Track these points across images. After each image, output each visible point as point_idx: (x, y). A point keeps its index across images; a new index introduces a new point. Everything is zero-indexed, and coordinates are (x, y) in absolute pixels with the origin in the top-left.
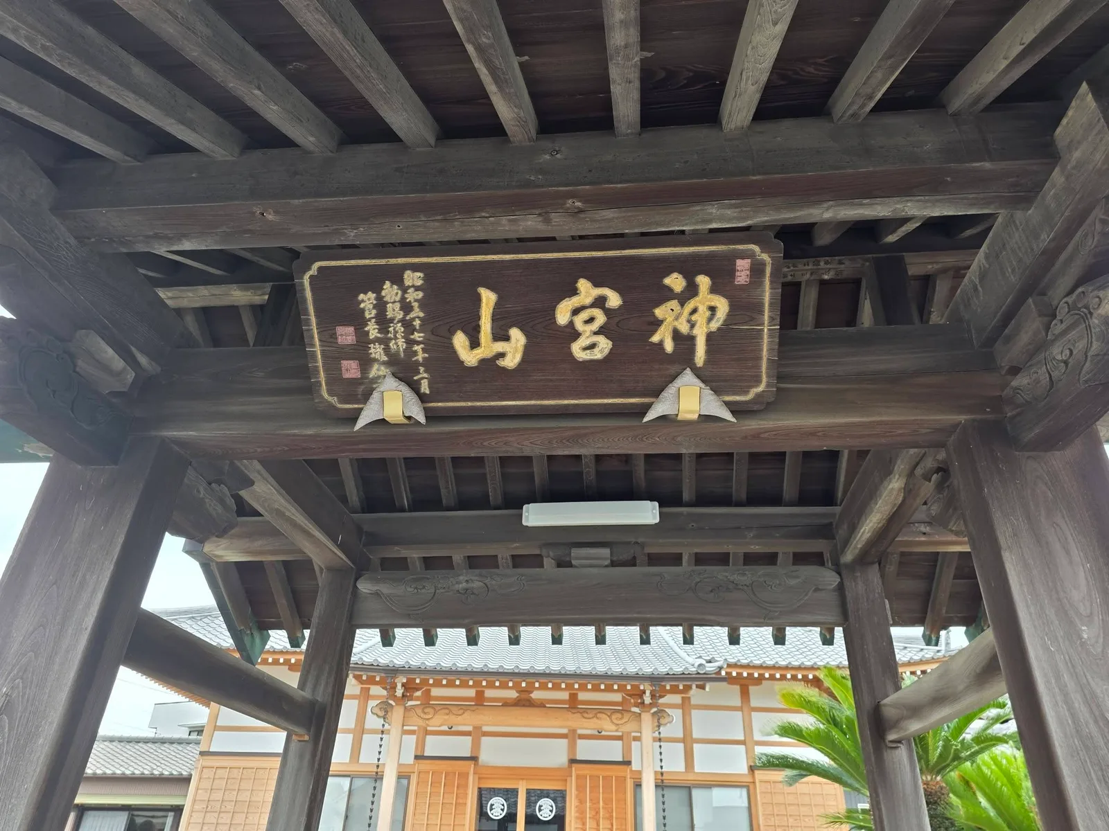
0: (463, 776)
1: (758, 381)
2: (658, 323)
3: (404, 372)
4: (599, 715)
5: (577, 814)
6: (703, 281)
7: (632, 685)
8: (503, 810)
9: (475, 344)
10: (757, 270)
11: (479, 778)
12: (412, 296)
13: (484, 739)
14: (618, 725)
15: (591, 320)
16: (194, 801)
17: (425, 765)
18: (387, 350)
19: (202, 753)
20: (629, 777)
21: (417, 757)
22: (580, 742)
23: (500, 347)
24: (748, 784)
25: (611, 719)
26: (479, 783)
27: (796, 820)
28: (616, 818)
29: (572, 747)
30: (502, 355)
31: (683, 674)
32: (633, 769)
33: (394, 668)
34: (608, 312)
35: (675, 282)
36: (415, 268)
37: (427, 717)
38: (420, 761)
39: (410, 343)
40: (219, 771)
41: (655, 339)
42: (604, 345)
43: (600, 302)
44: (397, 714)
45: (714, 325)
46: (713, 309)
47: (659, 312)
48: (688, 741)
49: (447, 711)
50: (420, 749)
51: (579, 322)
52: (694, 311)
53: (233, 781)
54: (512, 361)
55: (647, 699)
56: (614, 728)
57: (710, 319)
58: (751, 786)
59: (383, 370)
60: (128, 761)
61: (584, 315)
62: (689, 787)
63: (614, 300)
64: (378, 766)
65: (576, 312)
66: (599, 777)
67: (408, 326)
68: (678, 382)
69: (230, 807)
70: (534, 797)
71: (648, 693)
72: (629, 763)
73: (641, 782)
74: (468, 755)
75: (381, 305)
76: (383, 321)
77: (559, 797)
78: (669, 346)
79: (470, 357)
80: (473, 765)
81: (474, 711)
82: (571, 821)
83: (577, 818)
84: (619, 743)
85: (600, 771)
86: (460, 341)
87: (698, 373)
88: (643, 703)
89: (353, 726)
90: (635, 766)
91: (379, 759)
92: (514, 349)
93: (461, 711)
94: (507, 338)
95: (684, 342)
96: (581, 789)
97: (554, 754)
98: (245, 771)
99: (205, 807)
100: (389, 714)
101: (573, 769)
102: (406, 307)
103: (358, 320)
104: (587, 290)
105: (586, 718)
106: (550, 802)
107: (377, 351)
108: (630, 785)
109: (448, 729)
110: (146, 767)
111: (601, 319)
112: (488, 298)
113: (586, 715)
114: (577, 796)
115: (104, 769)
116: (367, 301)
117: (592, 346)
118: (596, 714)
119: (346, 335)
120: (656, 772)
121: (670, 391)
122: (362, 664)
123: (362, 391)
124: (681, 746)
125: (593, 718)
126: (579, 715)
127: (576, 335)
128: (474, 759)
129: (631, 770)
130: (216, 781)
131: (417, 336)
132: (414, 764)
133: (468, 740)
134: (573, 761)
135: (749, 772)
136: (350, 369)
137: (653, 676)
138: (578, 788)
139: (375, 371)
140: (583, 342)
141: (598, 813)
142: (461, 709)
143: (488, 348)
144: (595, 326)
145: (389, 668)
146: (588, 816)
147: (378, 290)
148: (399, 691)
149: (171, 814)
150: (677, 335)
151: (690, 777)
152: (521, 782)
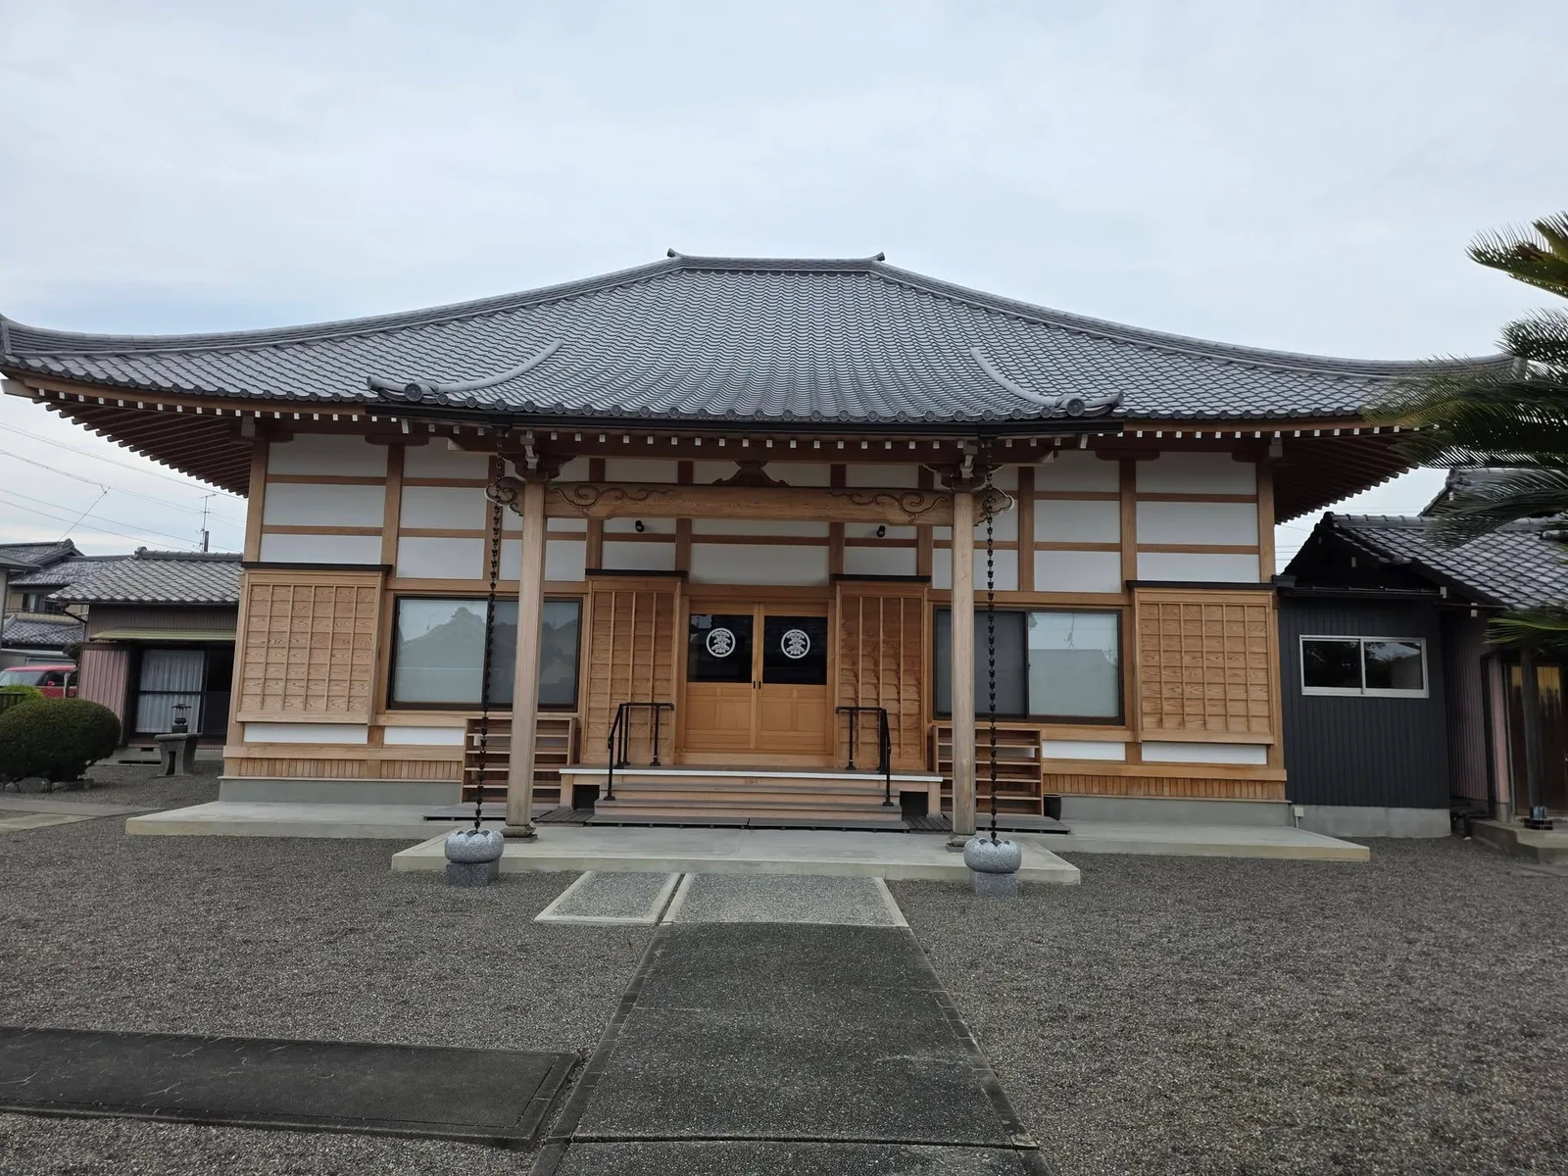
0: (665, 598)
4: (879, 499)
5: (845, 651)
7: (941, 443)
8: (729, 645)
11: (691, 602)
13: (695, 546)
14: (913, 513)
16: (248, 633)
17: (601, 584)
20: (926, 598)
21: (589, 572)
22: (849, 551)
24: (1120, 608)
25: (901, 504)
26: (691, 607)
27: (1195, 658)
28: (904, 656)
29: (836, 558)
31: (1041, 418)
32: (934, 587)
33: (505, 413)
37: (587, 506)
38: (594, 578)
40: (278, 591)
44: (535, 500)
48: (1025, 547)
49: (618, 494)
50: (594, 559)
53: (303, 604)
55: (967, 472)
56: (906, 518)
58: (1126, 611)
60: (189, 585)
62: (1024, 613)
64: (510, 585)
66: (879, 598)
69: (305, 641)
70: (776, 628)
71: (969, 460)
72: (928, 579)
73: (950, 606)
74: (671, 568)
77: (817, 629)
80: (679, 583)
81: (663, 493)
82: (834, 660)
83: (843, 656)
84: (912, 551)
85: (882, 592)
88: (958, 477)
90: (939, 582)
93: (644, 495)
96: (849, 616)
97: (808, 568)
98: (319, 590)
99: (266, 640)
100: (519, 497)
101: (838, 587)
105: (858, 504)
106: (802, 634)
108: (927, 610)
109: (636, 531)
110: (216, 592)
113: (857, 499)
114: (843, 626)
115: (154, 595)
118: (875, 498)
120: (976, 593)
122: (447, 406)
124: (1014, 553)
125: (870, 503)
126: (845, 500)
128: (681, 574)
129: (930, 589)
130: (276, 605)
132: (587, 582)
133: (669, 548)
134: (837, 577)
135: (1123, 590)
137: (982, 423)
138: (844, 615)
141: (876, 648)
142: (644, 490)
145: (496, 413)
146: (861, 653)
148: (530, 460)
151: (1026, 598)
152: (756, 607)
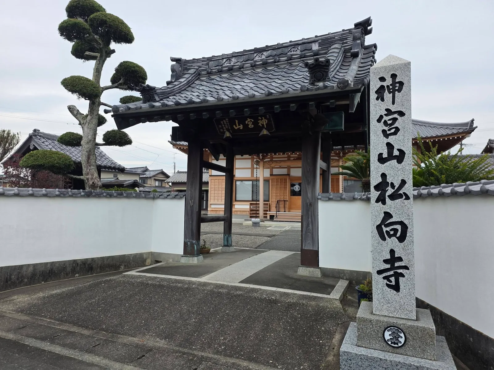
0: (286, 180)
1: (273, 129)
2: (259, 123)
3: (228, 130)
6: (263, 118)
8: (299, 189)
9: (236, 126)
10: (269, 116)
11: (291, 180)
12: (227, 121)
13: (291, 169)
14: (332, 163)
15: (250, 123)
16: (211, 188)
17: (273, 177)
18: (226, 128)
19: (210, 176)
21: (270, 175)
23: (239, 127)
26: (291, 181)
28: (335, 190)
30: (240, 128)
34: (252, 122)
35: (260, 118)
36: (227, 118)
37: (270, 164)
39: (228, 127)
40: (216, 180)
41: (259, 125)
42: (253, 126)
43: (251, 121)
44: (261, 164)
45: (266, 123)
46: (265, 121)
47: (259, 122)
49: (276, 162)
50: (271, 173)
51: (249, 123)
52: (263, 121)
54: (241, 128)
57: (265, 122)
59: (226, 130)
61: (249, 122)
63: (253, 121)
64: (257, 178)
65: (248, 122)
67: (227, 125)
68: (263, 130)
69: (221, 189)
71: (341, 153)
74: (286, 173)
75: (224, 122)
76: (224, 125)
78: (261, 125)
79: (236, 128)
80: (288, 177)
81: (285, 161)
86: (234, 126)
87: (265, 129)
88: (340, 156)
89: (250, 167)
91: (257, 176)
92: (241, 127)
93: (280, 162)
94: (240, 126)
95: (263, 125)
99: (214, 189)
100: (259, 163)
102: (227, 123)
103: (221, 124)
104: (249, 120)
107: (224, 128)
109: (279, 167)
111: (251, 123)
112: (237, 121)
116: (222, 122)
117: (251, 126)
119: (220, 126)
121: (262, 131)
123: (224, 133)
127: (249, 125)
128: (288, 175)
130: (215, 183)
131: (229, 126)
132: (270, 177)
133: (286, 170)
136: (222, 130)
139: (225, 130)
140: (250, 125)
143: (238, 127)
144: (251, 124)
147: (223, 121)
148: (261, 157)
149: (205, 192)
150: (261, 124)
